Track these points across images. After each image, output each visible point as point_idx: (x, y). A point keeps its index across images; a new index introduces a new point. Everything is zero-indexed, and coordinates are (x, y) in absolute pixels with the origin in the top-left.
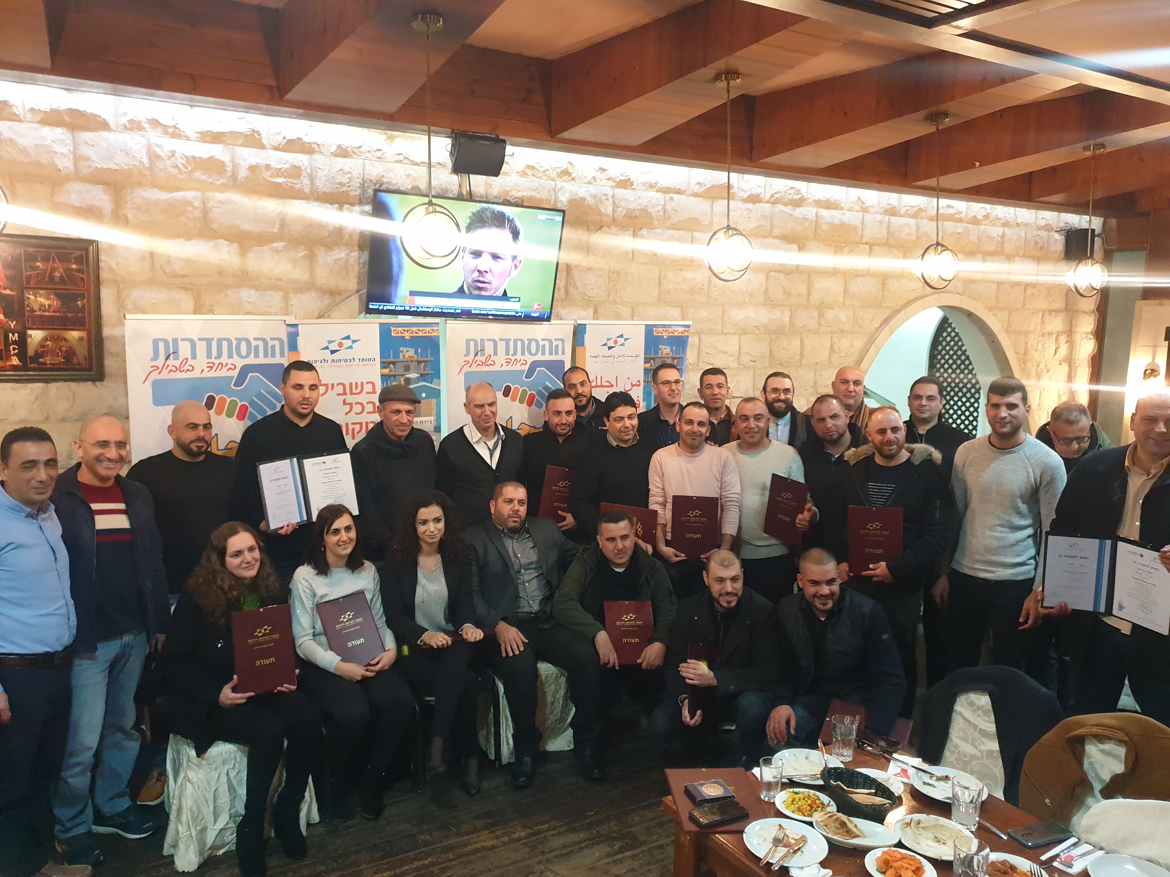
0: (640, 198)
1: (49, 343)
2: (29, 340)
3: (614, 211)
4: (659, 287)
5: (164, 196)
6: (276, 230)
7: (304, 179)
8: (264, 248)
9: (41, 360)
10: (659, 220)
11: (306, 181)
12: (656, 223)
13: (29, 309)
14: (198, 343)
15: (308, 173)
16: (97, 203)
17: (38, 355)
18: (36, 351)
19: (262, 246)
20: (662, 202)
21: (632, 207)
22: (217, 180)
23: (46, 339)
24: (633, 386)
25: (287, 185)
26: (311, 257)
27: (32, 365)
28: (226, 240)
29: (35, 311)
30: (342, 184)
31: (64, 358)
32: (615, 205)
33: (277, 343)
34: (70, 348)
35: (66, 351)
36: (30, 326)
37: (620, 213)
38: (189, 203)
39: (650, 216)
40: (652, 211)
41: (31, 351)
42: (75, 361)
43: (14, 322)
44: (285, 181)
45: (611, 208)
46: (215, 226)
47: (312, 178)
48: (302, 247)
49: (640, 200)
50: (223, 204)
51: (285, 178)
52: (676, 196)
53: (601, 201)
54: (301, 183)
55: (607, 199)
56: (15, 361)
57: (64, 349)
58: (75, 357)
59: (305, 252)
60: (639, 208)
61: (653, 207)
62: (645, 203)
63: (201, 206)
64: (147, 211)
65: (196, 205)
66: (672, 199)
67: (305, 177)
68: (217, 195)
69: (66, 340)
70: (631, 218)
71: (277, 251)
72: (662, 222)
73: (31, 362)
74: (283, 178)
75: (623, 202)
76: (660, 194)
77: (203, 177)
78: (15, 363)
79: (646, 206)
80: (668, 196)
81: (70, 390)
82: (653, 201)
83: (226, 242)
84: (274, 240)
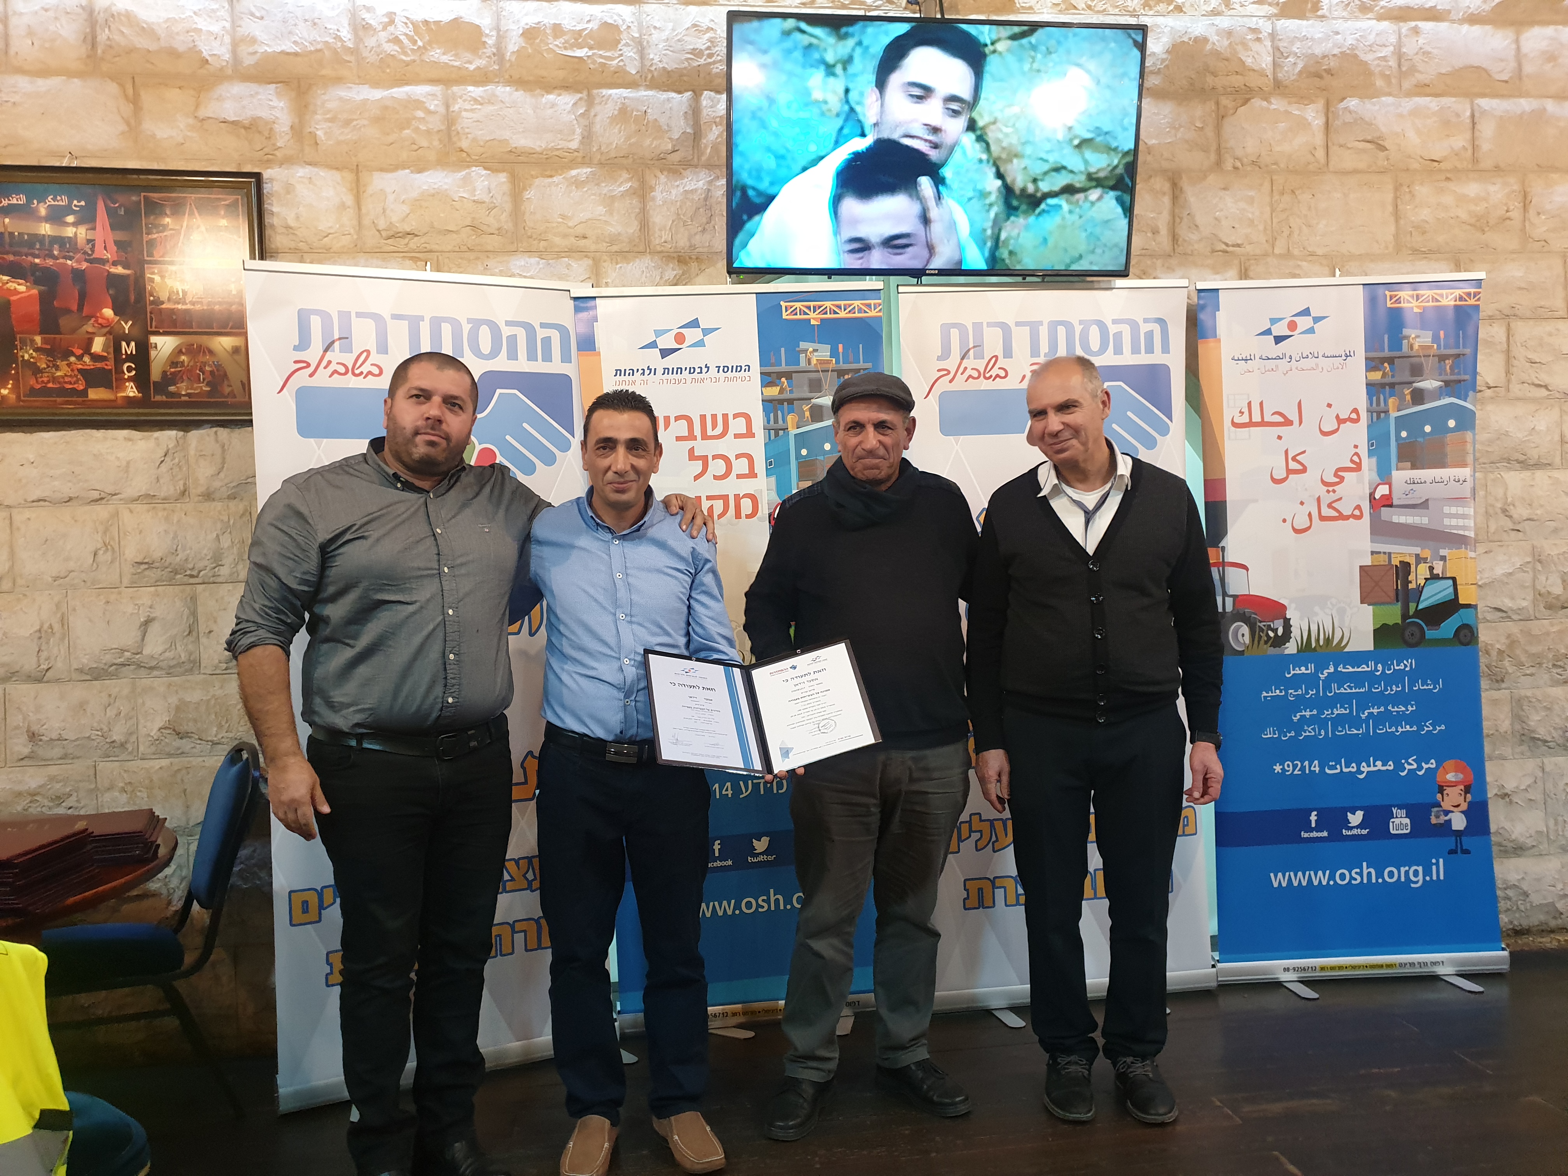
0: (1337, 33)
1: (183, 358)
2: (153, 353)
3: (1275, 64)
4: (1397, 221)
5: (377, 94)
6: (574, 145)
7: (625, 49)
8: (555, 179)
9: (172, 388)
10: (1387, 78)
11: (630, 53)
12: (1379, 83)
13: (152, 298)
14: (391, 325)
15: (633, 39)
16: (264, 114)
17: (168, 379)
18: (164, 373)
19: (551, 176)
20: (1393, 39)
21: (1318, 51)
22: (470, 62)
23: (178, 351)
24: (1340, 421)
25: (594, 62)
26: (642, 192)
27: (158, 398)
28: (485, 169)
29: (163, 303)
30: (697, 53)
31: (208, 385)
32: (1278, 53)
33: (555, 336)
34: (219, 366)
35: (212, 372)
36: (154, 329)
37: (1291, 68)
38: (418, 104)
39: (1365, 69)
40: (1368, 58)
41: (155, 374)
42: (227, 390)
43: (130, 323)
44: (590, 53)
45: (1269, 59)
46: (464, 144)
47: (641, 47)
48: (625, 175)
49: (1339, 37)
50: (481, 104)
51: (591, 48)
52: (1426, 26)
53: (1244, 44)
54: (621, 55)
55: (1258, 39)
56: (131, 391)
57: (208, 368)
58: (226, 382)
59: (630, 184)
60: (1336, 51)
61: (1371, 48)
62: (1350, 41)
63: (442, 110)
64: (348, 122)
65: (432, 108)
66: (1416, 31)
67: (627, 45)
68: (470, 88)
69: (211, 352)
70: (1319, 76)
71: (578, 184)
72: (1394, 81)
73: (157, 392)
74: (586, 50)
75: (1298, 44)
76: (1385, 25)
77: (445, 59)
78: (131, 394)
79: (1353, 48)
80: (1405, 27)
81: (217, 441)
82: (1372, 38)
83: (484, 172)
84: (573, 164)
